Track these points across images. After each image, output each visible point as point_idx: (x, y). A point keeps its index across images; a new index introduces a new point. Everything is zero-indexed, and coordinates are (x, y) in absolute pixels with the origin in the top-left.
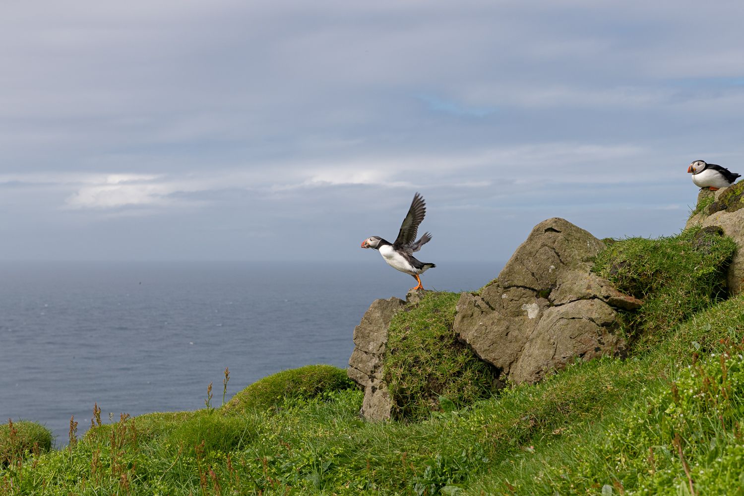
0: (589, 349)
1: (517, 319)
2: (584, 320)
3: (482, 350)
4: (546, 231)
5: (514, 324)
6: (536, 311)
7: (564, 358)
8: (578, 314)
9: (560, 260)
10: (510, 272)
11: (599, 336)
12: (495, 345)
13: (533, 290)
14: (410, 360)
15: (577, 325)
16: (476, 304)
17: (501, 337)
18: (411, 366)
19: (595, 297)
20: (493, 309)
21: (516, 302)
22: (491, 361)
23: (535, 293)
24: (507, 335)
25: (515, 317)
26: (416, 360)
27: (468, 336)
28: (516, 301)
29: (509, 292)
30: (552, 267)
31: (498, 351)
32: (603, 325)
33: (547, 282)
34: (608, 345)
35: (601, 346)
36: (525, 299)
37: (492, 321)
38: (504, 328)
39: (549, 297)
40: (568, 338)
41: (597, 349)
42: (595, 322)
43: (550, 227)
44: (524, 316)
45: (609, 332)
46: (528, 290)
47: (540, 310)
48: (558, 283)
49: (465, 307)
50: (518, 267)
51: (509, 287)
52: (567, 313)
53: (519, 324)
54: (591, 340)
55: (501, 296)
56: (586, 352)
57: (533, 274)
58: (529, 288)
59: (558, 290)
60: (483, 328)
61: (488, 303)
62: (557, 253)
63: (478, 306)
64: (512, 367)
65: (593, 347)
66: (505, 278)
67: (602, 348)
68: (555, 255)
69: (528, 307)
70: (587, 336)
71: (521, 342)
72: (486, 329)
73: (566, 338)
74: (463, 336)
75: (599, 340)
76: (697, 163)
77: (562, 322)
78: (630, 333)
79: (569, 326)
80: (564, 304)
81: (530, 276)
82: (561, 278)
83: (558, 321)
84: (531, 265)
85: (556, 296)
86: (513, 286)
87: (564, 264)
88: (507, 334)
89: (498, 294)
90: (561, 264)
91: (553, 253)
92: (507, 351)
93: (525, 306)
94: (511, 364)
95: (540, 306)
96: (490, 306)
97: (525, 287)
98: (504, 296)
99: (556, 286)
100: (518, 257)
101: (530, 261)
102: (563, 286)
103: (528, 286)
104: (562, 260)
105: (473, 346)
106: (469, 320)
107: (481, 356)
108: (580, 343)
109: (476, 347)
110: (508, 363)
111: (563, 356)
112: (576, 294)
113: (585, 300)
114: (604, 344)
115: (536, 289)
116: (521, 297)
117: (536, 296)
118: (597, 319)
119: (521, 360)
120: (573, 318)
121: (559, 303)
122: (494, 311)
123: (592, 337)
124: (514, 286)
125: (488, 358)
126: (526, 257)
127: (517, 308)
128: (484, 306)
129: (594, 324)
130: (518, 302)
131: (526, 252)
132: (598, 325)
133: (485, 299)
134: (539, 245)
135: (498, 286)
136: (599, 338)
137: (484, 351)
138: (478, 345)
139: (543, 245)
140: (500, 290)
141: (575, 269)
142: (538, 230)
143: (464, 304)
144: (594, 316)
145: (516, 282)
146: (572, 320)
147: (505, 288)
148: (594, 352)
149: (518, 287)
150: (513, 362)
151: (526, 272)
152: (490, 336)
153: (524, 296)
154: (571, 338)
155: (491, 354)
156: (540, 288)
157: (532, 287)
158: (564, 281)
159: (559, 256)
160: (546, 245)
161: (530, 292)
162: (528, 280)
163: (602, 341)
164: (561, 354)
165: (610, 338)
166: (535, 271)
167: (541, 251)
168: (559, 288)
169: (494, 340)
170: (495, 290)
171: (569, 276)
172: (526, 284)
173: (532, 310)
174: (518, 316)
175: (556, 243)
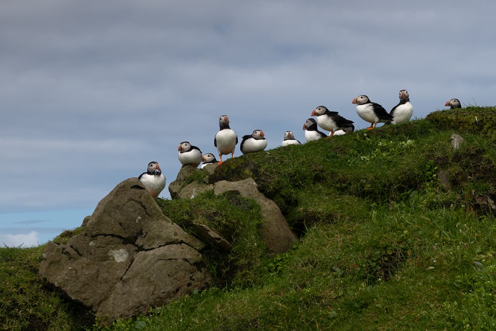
0: (183, 284)
1: (105, 263)
2: (180, 260)
3: (74, 291)
4: (132, 188)
5: (103, 267)
6: (125, 256)
7: (163, 293)
8: (174, 255)
9: (146, 212)
10: (99, 222)
11: (191, 273)
12: (86, 287)
13: (121, 237)
14: (8, 303)
15: (174, 265)
16: (64, 251)
17: (93, 280)
18: (9, 309)
19: (182, 242)
20: (81, 255)
21: (103, 249)
22: (81, 301)
23: (122, 240)
24: (97, 277)
25: (103, 261)
26: (15, 304)
27: (57, 280)
28: (103, 247)
29: (95, 240)
30: (139, 218)
31: (89, 291)
32: (194, 264)
33: (133, 231)
34: (198, 281)
35: (192, 282)
36: (112, 246)
37: (81, 266)
38: (94, 271)
39: (136, 243)
40: (167, 275)
41: (189, 285)
42: (189, 262)
43: (136, 184)
44: (110, 260)
45: (198, 270)
46: (116, 238)
47: (130, 255)
48: (144, 232)
49: (53, 254)
50: (106, 218)
51: (97, 235)
52: (164, 255)
53: (108, 267)
54: (184, 277)
55: (88, 243)
56: (180, 288)
57: (121, 224)
58: (117, 236)
59: (145, 237)
60: (74, 272)
61: (76, 250)
62: (144, 207)
63: (67, 253)
64: (102, 305)
65: (186, 283)
66: (94, 228)
67: (193, 284)
68: (141, 207)
69: (114, 252)
70: (181, 274)
71: (111, 283)
72: (77, 273)
73: (165, 276)
74: (51, 280)
75: (191, 277)
76: (184, 144)
77: (160, 263)
78: (225, 269)
79: (167, 266)
80: (154, 249)
81: (118, 226)
82: (147, 227)
83: (156, 262)
84: (119, 216)
85: (143, 243)
86: (100, 235)
87: (148, 215)
88: (98, 275)
89: (87, 242)
90: (147, 216)
91: (139, 206)
92: (98, 291)
93: (111, 252)
94: (100, 302)
95: (129, 252)
96: (78, 253)
97: (113, 235)
98: (91, 243)
99: (143, 234)
100: (106, 210)
101: (117, 213)
102: (150, 234)
103: (117, 234)
104: (148, 212)
105: (63, 289)
106: (56, 266)
107: (72, 297)
108: (176, 280)
109: (67, 289)
110: (98, 302)
111: (162, 291)
112: (165, 240)
113: (175, 245)
114: (194, 280)
115: (124, 236)
116: (108, 244)
117: (123, 243)
118: (190, 259)
119: (111, 299)
120: (171, 259)
121: (150, 248)
122: (82, 257)
123: (185, 274)
124: (102, 235)
125: (79, 299)
126: (113, 210)
127: (104, 254)
128: (73, 252)
129: (188, 263)
130: (105, 248)
131: (113, 205)
132: (191, 264)
133: (74, 247)
134: (126, 200)
135: (86, 235)
136: (191, 275)
137: (74, 293)
138: (69, 288)
139: (130, 200)
140: (88, 238)
141: (158, 219)
142: (124, 187)
143: (52, 252)
144: (188, 257)
145: (104, 231)
146: (168, 261)
147: (93, 236)
148: (187, 287)
149: (105, 235)
150: (102, 301)
151: (114, 222)
152: (82, 279)
153: (111, 243)
154: (169, 276)
155: (82, 295)
156: (127, 236)
157: (121, 235)
158: (151, 229)
159: (145, 209)
160: (133, 200)
161: (118, 240)
162: (117, 229)
163: (194, 277)
164: (160, 290)
165: (199, 275)
166: (123, 221)
167: (129, 204)
168: (145, 235)
169: (86, 282)
170: (83, 238)
171: (155, 226)
172: (115, 233)
173: (120, 256)
174: (105, 260)
175: (142, 198)
